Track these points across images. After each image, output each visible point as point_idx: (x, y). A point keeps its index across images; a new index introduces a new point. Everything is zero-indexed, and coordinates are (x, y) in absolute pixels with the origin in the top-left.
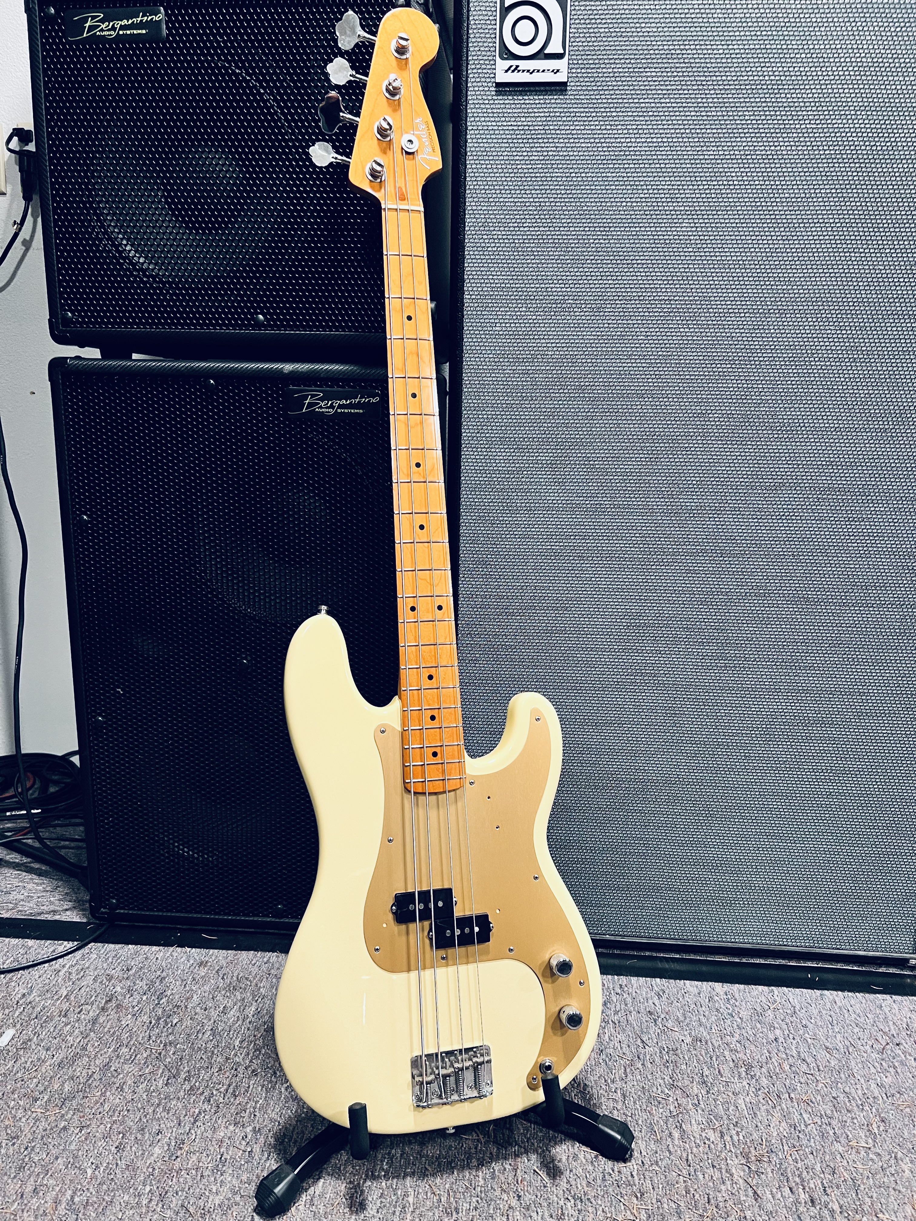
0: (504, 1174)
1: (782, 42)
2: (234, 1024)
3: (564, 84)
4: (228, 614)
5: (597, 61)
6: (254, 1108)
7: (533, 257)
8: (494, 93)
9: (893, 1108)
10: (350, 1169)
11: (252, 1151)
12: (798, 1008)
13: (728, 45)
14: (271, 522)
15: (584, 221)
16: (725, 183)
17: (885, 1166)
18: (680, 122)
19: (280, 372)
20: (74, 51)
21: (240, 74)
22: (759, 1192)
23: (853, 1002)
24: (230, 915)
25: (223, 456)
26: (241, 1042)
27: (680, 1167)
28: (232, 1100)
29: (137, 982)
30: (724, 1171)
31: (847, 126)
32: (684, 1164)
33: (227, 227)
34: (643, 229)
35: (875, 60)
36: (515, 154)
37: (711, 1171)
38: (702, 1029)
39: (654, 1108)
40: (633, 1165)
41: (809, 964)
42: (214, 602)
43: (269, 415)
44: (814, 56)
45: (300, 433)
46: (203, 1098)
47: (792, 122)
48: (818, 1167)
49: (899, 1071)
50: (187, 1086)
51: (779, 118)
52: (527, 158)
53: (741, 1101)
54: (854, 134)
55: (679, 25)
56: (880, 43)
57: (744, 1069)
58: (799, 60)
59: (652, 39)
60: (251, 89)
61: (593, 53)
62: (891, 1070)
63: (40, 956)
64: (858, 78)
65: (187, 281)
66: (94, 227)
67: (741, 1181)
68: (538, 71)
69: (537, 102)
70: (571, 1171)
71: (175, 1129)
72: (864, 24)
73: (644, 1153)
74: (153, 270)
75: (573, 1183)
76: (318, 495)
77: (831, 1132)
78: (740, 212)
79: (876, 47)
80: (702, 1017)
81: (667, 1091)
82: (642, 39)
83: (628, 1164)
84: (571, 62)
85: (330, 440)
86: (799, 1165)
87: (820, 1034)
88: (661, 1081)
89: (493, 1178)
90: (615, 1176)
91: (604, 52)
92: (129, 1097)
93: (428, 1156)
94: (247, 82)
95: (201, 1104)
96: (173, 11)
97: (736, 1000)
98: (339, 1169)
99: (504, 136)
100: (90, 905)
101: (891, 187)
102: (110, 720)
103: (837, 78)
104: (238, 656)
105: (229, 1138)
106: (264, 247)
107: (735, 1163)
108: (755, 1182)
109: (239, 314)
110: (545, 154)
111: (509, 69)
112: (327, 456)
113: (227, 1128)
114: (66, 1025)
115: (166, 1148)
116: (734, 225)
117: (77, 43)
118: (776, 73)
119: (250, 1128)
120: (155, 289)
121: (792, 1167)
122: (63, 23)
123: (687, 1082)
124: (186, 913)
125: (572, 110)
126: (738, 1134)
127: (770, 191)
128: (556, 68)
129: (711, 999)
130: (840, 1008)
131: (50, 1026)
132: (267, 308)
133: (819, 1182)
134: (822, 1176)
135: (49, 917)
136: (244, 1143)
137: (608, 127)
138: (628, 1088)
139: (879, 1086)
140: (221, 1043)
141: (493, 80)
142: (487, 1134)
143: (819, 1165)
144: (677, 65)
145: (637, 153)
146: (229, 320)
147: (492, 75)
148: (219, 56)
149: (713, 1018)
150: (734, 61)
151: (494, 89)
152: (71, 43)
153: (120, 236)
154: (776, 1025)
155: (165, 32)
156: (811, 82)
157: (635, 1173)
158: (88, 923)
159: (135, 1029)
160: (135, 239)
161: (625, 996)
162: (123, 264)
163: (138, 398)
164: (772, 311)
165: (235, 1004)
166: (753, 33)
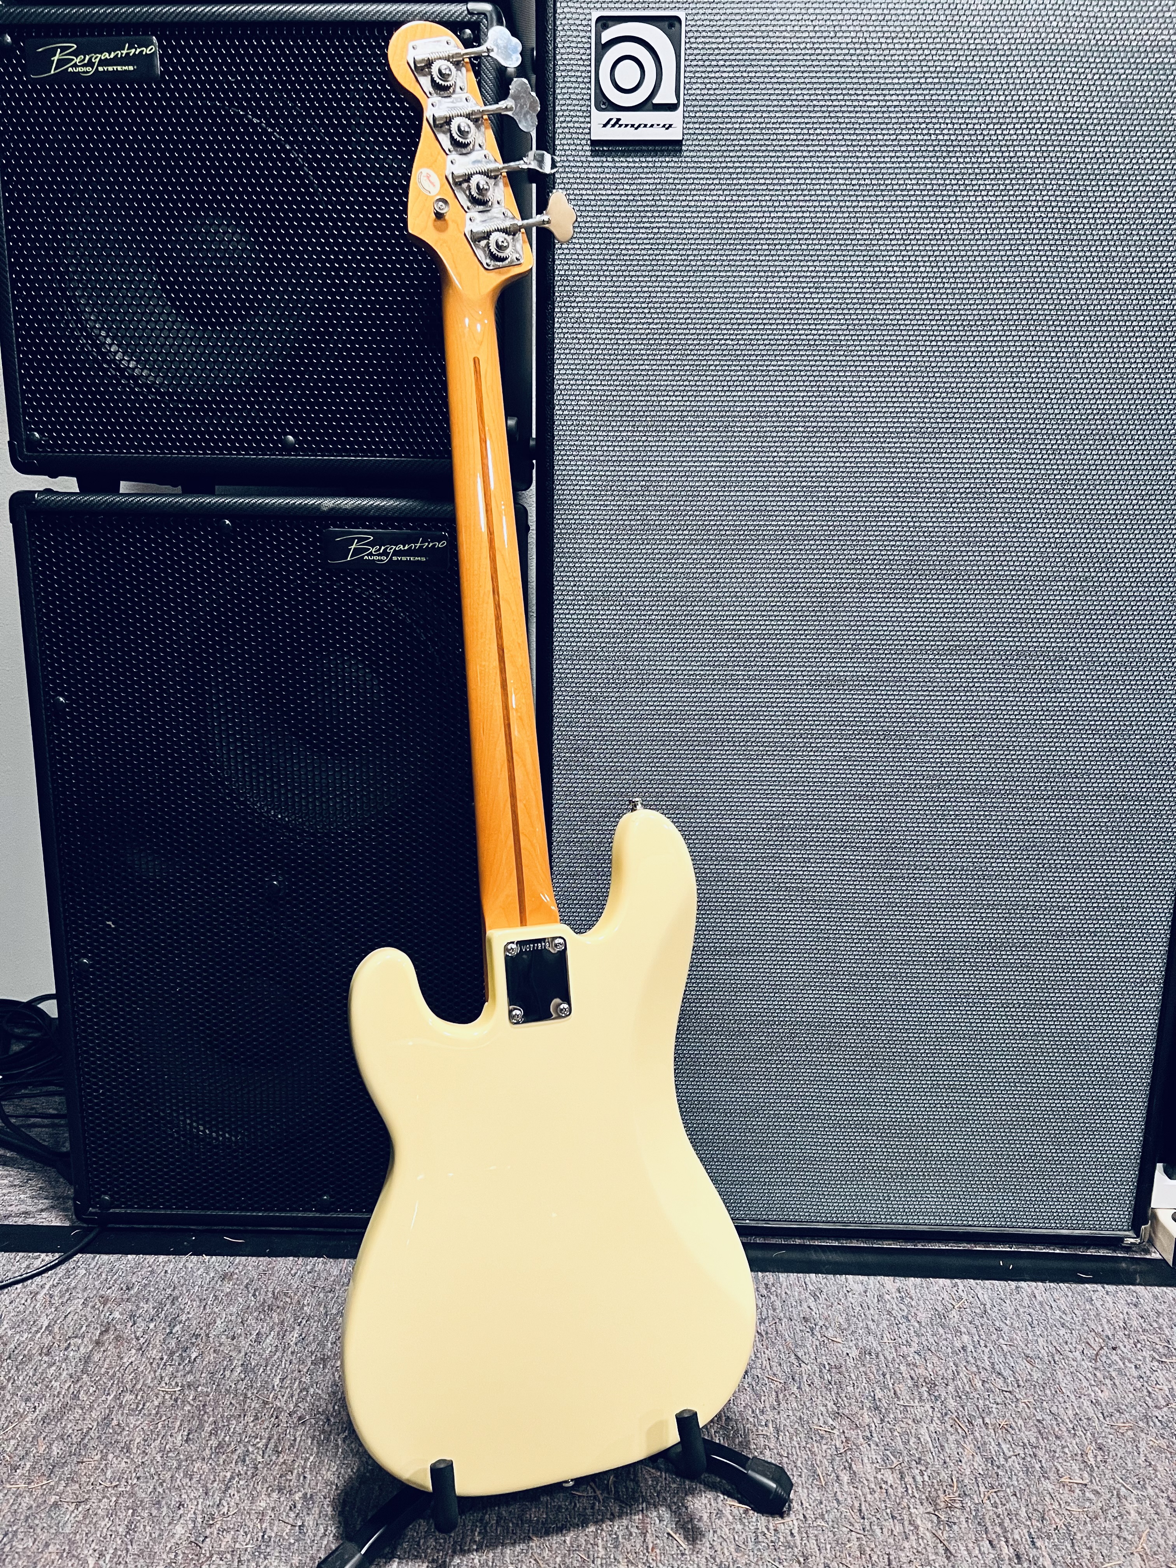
0: (629, 1540)
1: (952, 92)
2: (271, 1357)
3: (679, 143)
4: (251, 822)
5: (720, 114)
6: (304, 1468)
7: (641, 362)
8: (589, 153)
9: (1112, 1431)
10: (432, 1542)
11: (303, 1525)
12: (988, 1306)
13: (885, 95)
14: (308, 701)
15: (706, 316)
16: (883, 269)
17: (1105, 1507)
18: (826, 192)
19: (318, 508)
20: (38, 93)
21: (259, 124)
22: (951, 1549)
23: (1056, 1295)
24: (260, 1211)
25: (243, 618)
26: (282, 1380)
27: (852, 1520)
28: (274, 1458)
29: (142, 1304)
30: (906, 1523)
31: (1033, 198)
32: (857, 1516)
33: (244, 323)
34: (780, 327)
35: (1068, 115)
36: (617, 230)
37: (890, 1524)
38: (871, 1338)
39: (815, 1445)
40: (792, 1521)
41: (1000, 1248)
42: (234, 807)
43: (303, 565)
44: (992, 109)
45: (344, 587)
46: (235, 1457)
47: (965, 193)
48: (1023, 1514)
49: (1117, 1383)
50: (214, 1442)
51: (948, 187)
52: (632, 236)
53: (923, 1431)
54: (1042, 209)
55: (823, 69)
56: (1074, 93)
57: (925, 1388)
58: (973, 115)
59: (789, 86)
60: (273, 144)
61: (714, 103)
62: (1108, 1381)
63: (10, 1274)
64: (1047, 137)
65: (192, 391)
66: (68, 321)
67: (929, 1535)
68: (645, 126)
69: (644, 165)
70: (715, 1532)
71: (201, 1501)
72: (1054, 70)
73: (806, 1504)
74: (147, 377)
75: (718, 1548)
76: (369, 666)
77: (1037, 1466)
78: (901, 307)
79: (1069, 98)
80: (870, 1323)
81: (831, 1422)
82: (776, 86)
83: (787, 1519)
84: (686, 114)
85: (384, 596)
86: (1000, 1511)
87: (1018, 1338)
88: (823, 1409)
89: (616, 1547)
90: (771, 1536)
91: (728, 103)
92: (139, 1461)
93: (531, 1521)
94: (269, 135)
95: (233, 1465)
96: (169, 42)
97: (911, 1298)
98: (418, 1545)
99: (602, 208)
100: (75, 1205)
101: (1088, 275)
102: (99, 962)
103: (1020, 137)
104: (266, 876)
105: (273, 1509)
106: (293, 348)
107: (919, 1512)
108: (946, 1535)
109: (262, 435)
110: (656, 230)
111: (608, 122)
112: (379, 617)
113: (269, 1495)
114: (50, 1366)
115: (191, 1525)
116: (895, 322)
117: (42, 82)
118: (945, 132)
119: (300, 1494)
120: (150, 402)
121: (991, 1513)
122: (23, 56)
123: (855, 1409)
124: (202, 1209)
125: (689, 176)
126: (922, 1473)
127: (939, 280)
128: (668, 123)
129: (880, 1298)
130: (1041, 1303)
131: (29, 1369)
132: (298, 427)
133: (1025, 1531)
134: (1029, 1523)
135: (20, 1221)
136: (292, 1515)
137: (735, 198)
138: (782, 1420)
139: (1095, 1403)
140: (256, 1382)
141: (587, 137)
142: (606, 1489)
143: (1024, 1510)
144: (821, 120)
145: (772, 231)
146: (249, 442)
147: (587, 131)
148: (230, 101)
149: (885, 1324)
150: (892, 115)
151: (588, 148)
152: (34, 82)
153: (103, 333)
154: (963, 1330)
155: (159, 69)
156: (988, 143)
157: (795, 1531)
158: (72, 1228)
159: (141, 1369)
160: (123, 337)
161: (773, 1298)
162: (107, 370)
163: (130, 544)
164: (943, 430)
165: (272, 1329)
166: (915, 81)
